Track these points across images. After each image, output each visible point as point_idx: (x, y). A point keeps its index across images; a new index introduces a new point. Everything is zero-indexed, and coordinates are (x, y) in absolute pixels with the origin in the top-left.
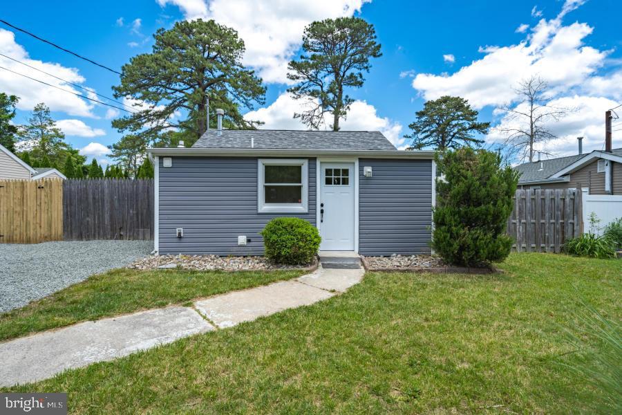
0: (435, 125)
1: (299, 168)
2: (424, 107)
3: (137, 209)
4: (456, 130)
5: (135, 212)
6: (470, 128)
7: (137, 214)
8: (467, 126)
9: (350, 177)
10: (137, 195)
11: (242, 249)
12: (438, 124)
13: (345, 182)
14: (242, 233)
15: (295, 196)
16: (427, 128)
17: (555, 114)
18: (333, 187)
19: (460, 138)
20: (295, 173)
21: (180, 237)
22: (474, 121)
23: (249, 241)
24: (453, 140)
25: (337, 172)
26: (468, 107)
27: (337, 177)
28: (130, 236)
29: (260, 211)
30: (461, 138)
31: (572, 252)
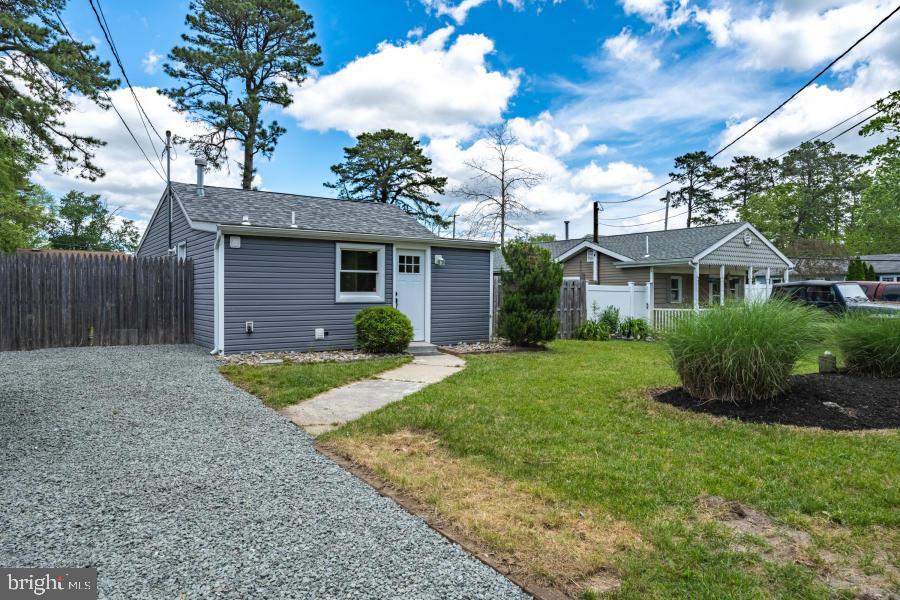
0: (371, 172)
1: (374, 255)
2: (357, 141)
3: (118, 300)
4: (404, 184)
5: (113, 305)
6: (422, 183)
7: (118, 308)
8: (419, 180)
9: (421, 264)
10: (118, 280)
11: (318, 343)
12: (377, 171)
13: (417, 270)
14: (319, 325)
15: (368, 284)
16: (359, 176)
17: (528, 180)
18: (405, 275)
19: (407, 196)
20: (370, 260)
21: (250, 332)
22: (428, 174)
23: (326, 334)
24: (398, 197)
25: (409, 259)
26: (420, 151)
27: (410, 265)
28: (105, 341)
29: (338, 301)
30: (411, 197)
31: (581, 337)
